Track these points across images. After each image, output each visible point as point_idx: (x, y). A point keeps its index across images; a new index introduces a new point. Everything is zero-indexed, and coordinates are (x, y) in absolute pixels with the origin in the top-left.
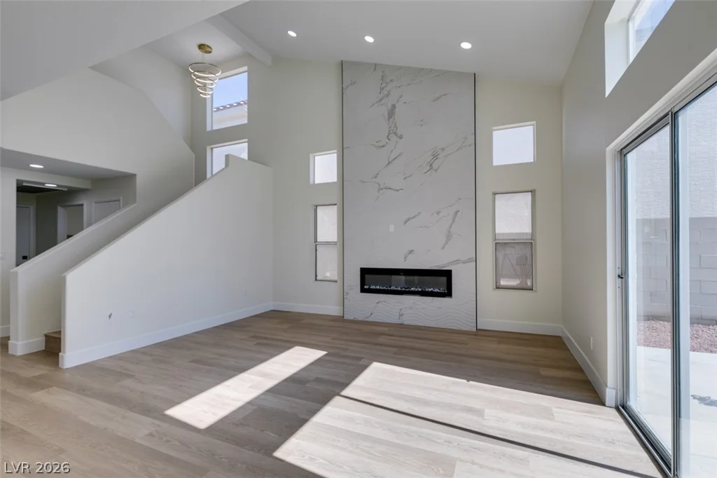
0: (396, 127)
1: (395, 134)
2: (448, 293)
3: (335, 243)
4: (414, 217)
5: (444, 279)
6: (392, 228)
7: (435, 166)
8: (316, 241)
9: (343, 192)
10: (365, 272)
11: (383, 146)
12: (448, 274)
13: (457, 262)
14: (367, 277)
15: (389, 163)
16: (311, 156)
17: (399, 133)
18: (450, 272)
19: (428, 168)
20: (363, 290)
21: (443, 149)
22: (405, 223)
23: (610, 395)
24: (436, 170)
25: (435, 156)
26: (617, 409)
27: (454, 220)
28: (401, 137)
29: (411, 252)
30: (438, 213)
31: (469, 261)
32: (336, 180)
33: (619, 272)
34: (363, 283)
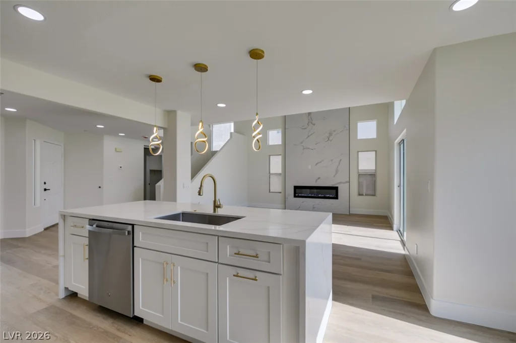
0: (312, 119)
1: (311, 123)
2: (336, 197)
3: (280, 174)
4: (320, 162)
5: (334, 191)
6: (310, 167)
7: (330, 139)
8: (270, 173)
9: (285, 149)
10: (296, 188)
11: (305, 128)
12: (336, 189)
13: (340, 183)
14: (298, 191)
15: (309, 136)
16: (268, 131)
17: (313, 123)
18: (337, 187)
19: (327, 139)
20: (295, 196)
21: (334, 131)
22: (316, 164)
23: (395, 227)
24: (331, 141)
25: (331, 134)
26: (397, 231)
27: (339, 164)
28: (314, 125)
29: (319, 178)
30: (332, 160)
31: (346, 182)
32: (281, 143)
33: (398, 185)
34: (295, 193)
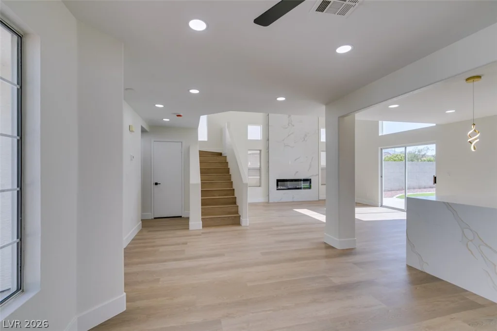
0: (291, 122)
1: (291, 124)
2: (310, 188)
4: (298, 158)
5: (309, 182)
6: (290, 163)
7: (306, 139)
10: (278, 181)
11: (286, 128)
13: (313, 176)
14: (279, 183)
15: (289, 135)
17: (293, 124)
18: (310, 179)
19: (303, 140)
20: (277, 189)
21: (308, 133)
22: (296, 160)
24: (306, 141)
25: (306, 136)
27: (312, 160)
28: (293, 126)
29: (297, 172)
30: (307, 157)
31: (316, 175)
34: (277, 185)
